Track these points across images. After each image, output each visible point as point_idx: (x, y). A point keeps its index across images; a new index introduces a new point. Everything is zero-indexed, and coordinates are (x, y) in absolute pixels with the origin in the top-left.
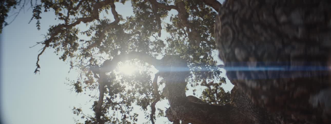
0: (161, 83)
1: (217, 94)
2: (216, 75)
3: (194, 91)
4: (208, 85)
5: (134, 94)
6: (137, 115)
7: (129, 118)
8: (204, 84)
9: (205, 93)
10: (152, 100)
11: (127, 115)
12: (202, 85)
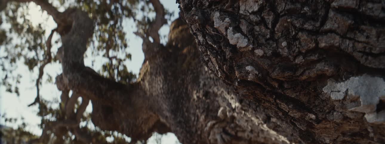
0: (57, 42)
1: (118, 72)
2: (122, 48)
3: (93, 62)
4: (111, 59)
5: (22, 50)
6: (21, 77)
7: (12, 79)
8: (107, 55)
9: (105, 67)
10: (41, 61)
11: (9, 75)
12: (104, 56)
